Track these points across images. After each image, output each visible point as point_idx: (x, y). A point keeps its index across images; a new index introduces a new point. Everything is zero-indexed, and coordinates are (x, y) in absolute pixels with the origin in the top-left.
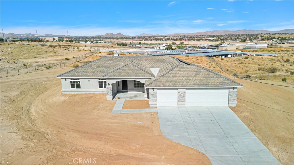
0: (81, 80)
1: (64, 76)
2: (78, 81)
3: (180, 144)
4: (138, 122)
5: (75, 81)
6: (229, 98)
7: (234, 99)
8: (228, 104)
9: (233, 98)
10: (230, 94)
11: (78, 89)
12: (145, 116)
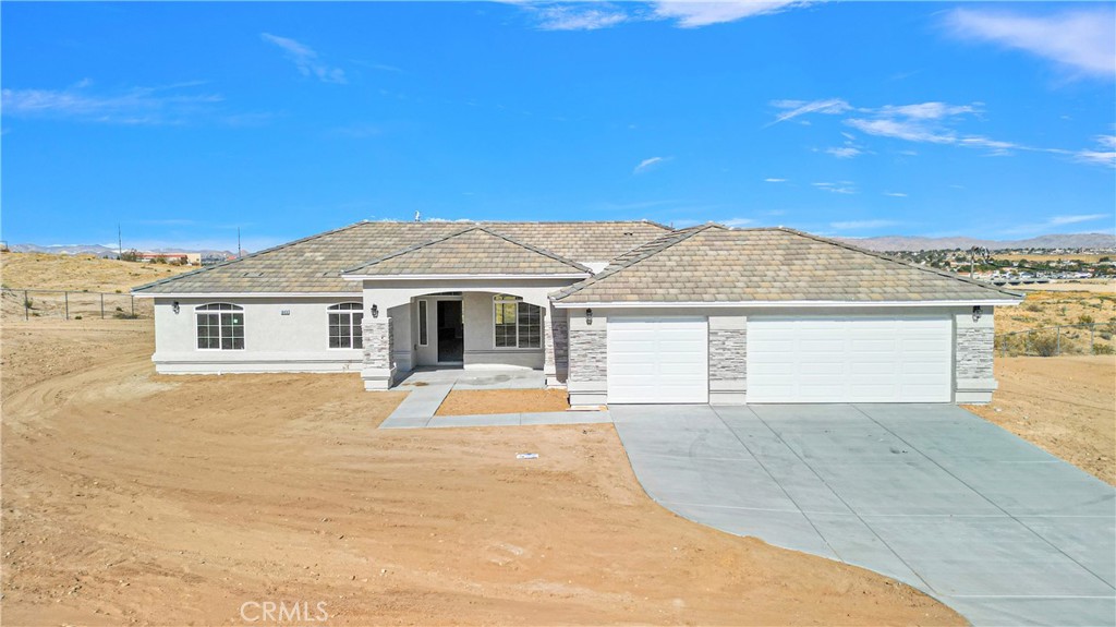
0: (247, 310)
1: (169, 289)
2: (232, 312)
3: (762, 543)
4: (518, 457)
5: (220, 312)
6: (954, 361)
7: (983, 365)
8: (955, 389)
9: (975, 363)
10: (959, 340)
11: (233, 353)
12: (551, 435)
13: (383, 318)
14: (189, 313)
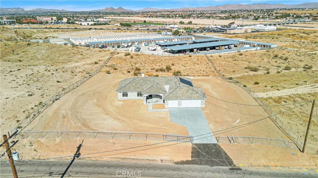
0: (128, 93)
1: (119, 91)
4: (161, 116)
5: (125, 93)
8: (201, 106)
9: (203, 104)
11: (126, 97)
12: (163, 112)
13: (145, 97)
14: (122, 93)
